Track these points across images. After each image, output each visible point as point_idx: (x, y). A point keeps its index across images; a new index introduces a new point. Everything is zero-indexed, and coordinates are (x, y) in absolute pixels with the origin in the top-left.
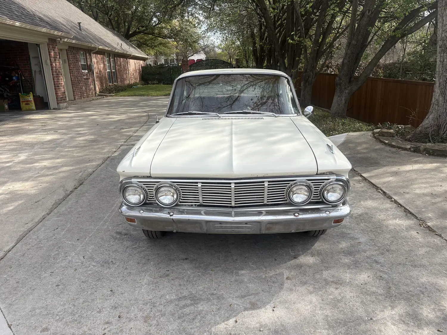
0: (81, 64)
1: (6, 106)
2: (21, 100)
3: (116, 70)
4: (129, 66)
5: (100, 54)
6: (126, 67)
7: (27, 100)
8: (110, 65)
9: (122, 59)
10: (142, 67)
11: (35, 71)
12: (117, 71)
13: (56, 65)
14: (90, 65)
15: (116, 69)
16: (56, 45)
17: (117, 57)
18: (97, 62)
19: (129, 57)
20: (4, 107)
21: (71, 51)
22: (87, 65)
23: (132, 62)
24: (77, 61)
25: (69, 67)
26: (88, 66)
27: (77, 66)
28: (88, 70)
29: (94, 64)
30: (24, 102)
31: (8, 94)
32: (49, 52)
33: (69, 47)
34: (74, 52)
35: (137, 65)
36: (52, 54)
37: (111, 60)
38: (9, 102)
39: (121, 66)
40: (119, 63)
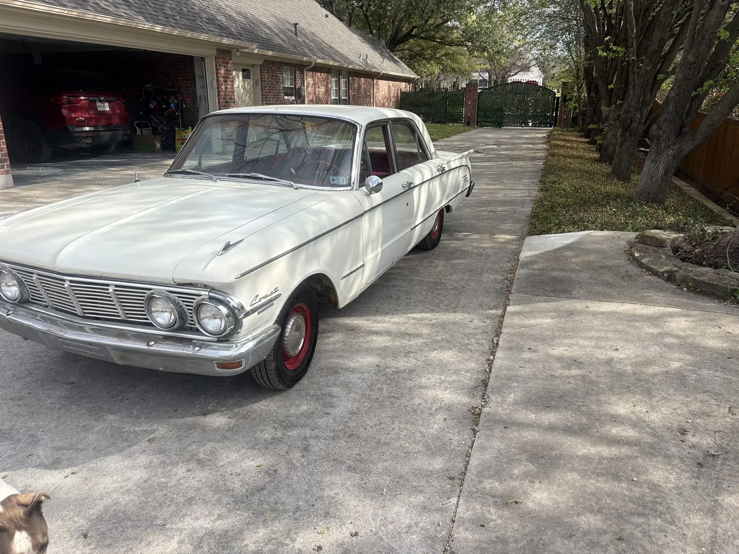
0: (284, 88)
1: (158, 145)
2: (177, 138)
3: (349, 97)
4: (375, 90)
5: (321, 72)
6: (370, 92)
7: (184, 137)
8: (339, 88)
9: (363, 79)
10: (402, 93)
11: (200, 97)
12: (351, 98)
13: (226, 88)
14: (300, 88)
15: (349, 95)
16: (230, 59)
17: (353, 77)
18: (313, 84)
19: (376, 76)
20: (155, 145)
21: (267, 67)
22: (295, 88)
23: (383, 85)
24: (276, 82)
25: (262, 92)
26: (296, 90)
27: (277, 90)
28: (296, 96)
29: (308, 87)
30: (180, 140)
31: (164, 128)
32: (217, 69)
33: (265, 60)
34: (273, 69)
35: (393, 90)
36: (222, 71)
37: (342, 80)
38: (163, 139)
39: (360, 90)
40: (356, 85)
